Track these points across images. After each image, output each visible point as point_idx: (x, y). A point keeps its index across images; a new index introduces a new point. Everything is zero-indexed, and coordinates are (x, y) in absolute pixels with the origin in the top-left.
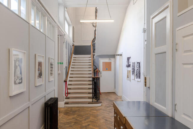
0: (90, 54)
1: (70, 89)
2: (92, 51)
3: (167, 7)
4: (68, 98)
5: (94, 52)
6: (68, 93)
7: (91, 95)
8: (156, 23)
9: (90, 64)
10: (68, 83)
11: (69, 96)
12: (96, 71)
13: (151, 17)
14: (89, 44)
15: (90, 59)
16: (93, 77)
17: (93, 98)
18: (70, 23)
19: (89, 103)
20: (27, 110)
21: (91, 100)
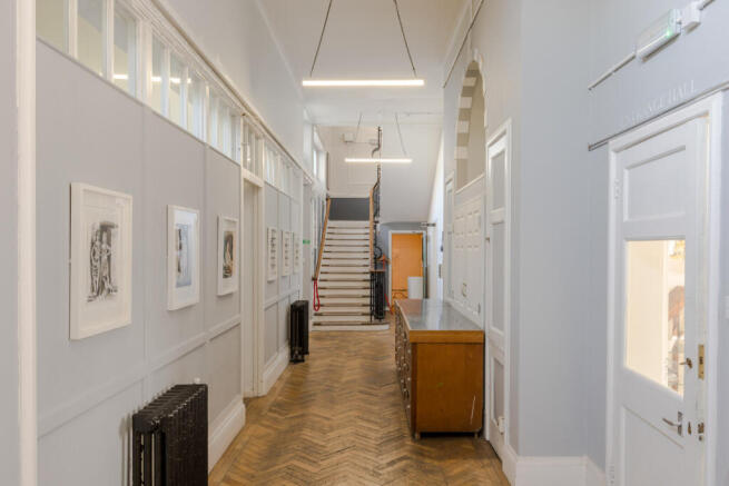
0: (367, 218)
1: (323, 297)
2: (371, 213)
3: (504, 133)
4: (320, 315)
5: (376, 214)
6: (319, 305)
7: (368, 310)
8: (494, 158)
9: (367, 243)
10: (320, 284)
11: (321, 310)
12: (380, 260)
13: (488, 143)
14: (366, 194)
15: (368, 231)
16: (373, 270)
17: (371, 315)
18: (321, 147)
19: (363, 324)
20: (275, 307)
21: (366, 319)
